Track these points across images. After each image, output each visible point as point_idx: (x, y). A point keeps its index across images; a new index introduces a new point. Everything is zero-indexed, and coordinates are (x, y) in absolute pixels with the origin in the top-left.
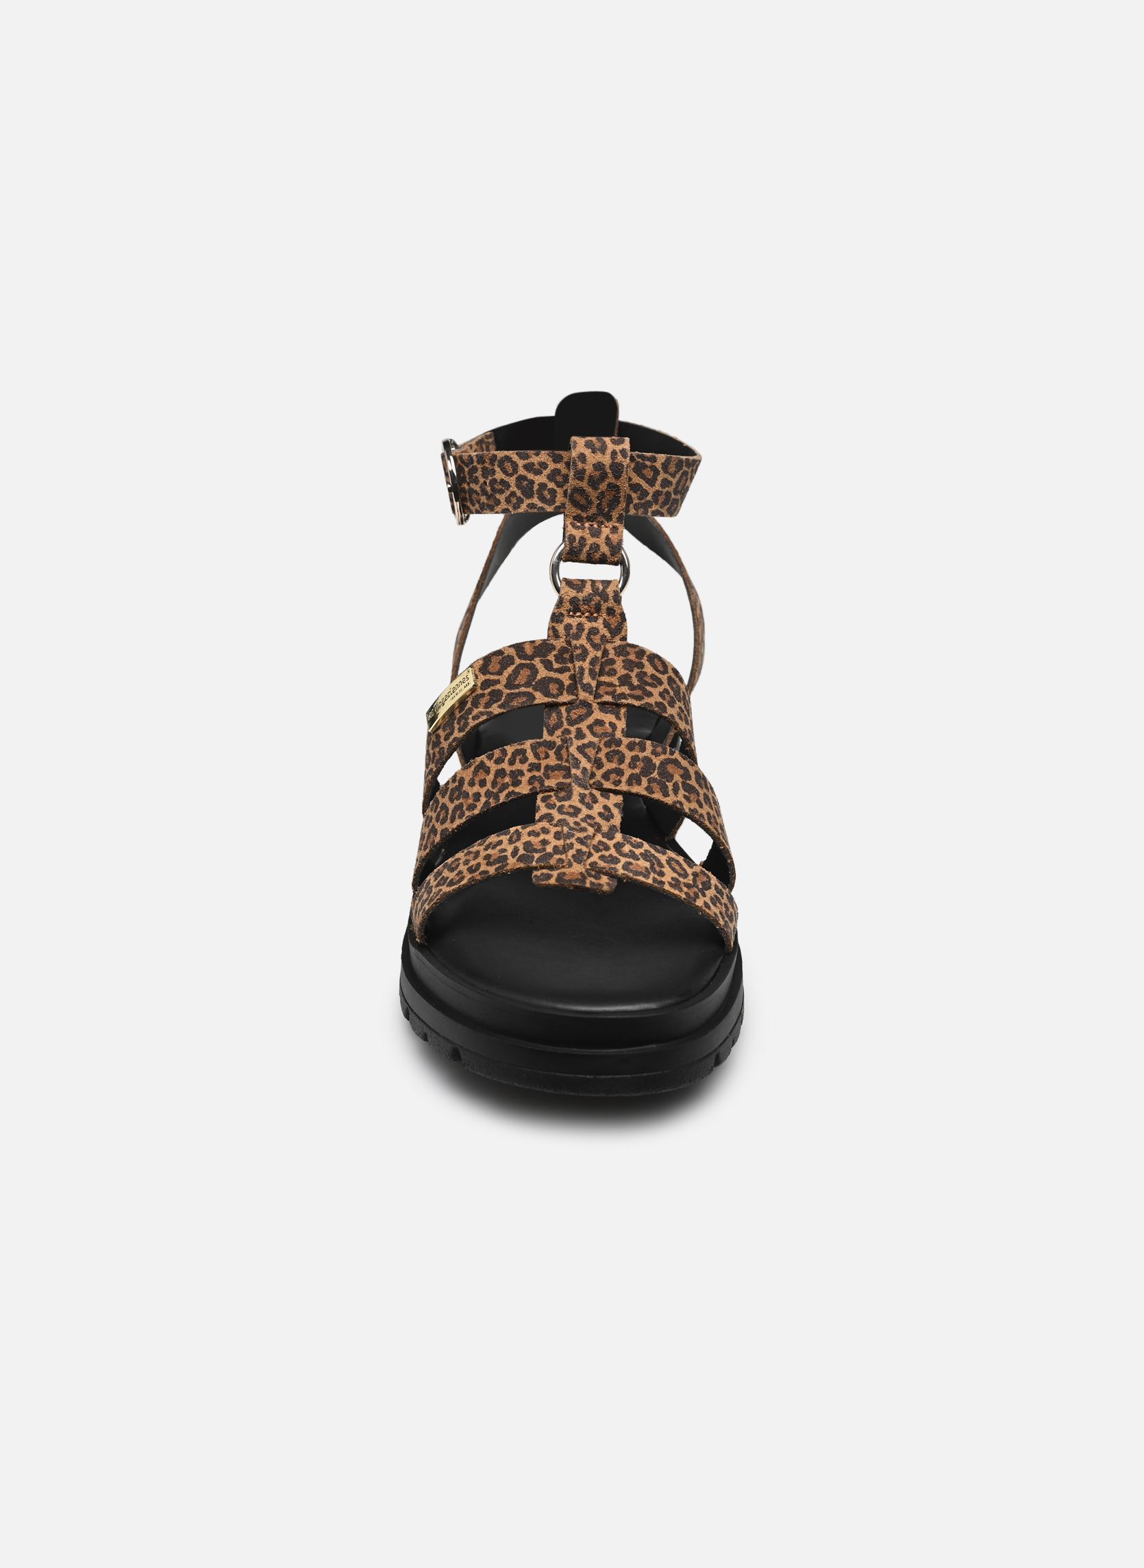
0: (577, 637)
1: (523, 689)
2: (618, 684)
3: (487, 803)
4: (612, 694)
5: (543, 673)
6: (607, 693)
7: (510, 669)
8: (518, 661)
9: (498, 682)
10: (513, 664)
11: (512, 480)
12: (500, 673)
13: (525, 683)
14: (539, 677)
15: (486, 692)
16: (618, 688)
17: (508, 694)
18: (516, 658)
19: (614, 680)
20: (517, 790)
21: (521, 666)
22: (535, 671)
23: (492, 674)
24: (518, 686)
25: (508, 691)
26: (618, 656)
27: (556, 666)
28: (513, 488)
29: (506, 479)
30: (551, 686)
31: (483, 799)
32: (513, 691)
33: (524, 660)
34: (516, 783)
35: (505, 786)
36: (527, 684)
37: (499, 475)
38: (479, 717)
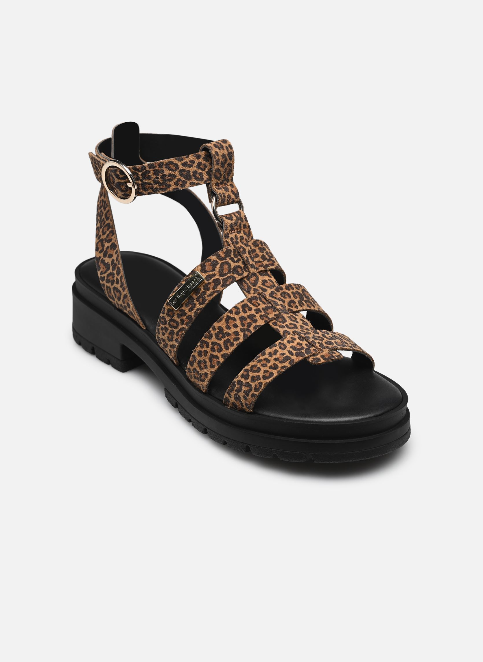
0: (237, 243)
1: (228, 275)
2: (262, 260)
3: (244, 335)
4: (262, 266)
5: (233, 265)
6: (260, 266)
7: (218, 267)
8: (220, 262)
9: (215, 275)
10: (218, 264)
11: (177, 173)
12: (214, 270)
13: (228, 271)
14: (232, 267)
15: (210, 281)
16: (263, 262)
17: (223, 280)
18: (218, 260)
19: (259, 259)
20: (258, 324)
21: (222, 264)
22: (230, 265)
23: (210, 272)
24: (226, 274)
25: (222, 278)
26: (256, 247)
27: (236, 259)
28: (178, 177)
29: (173, 173)
30: (238, 270)
31: (241, 334)
32: (224, 277)
33: (222, 260)
34: (255, 321)
35: (249, 325)
36: (229, 272)
37: (167, 172)
38: (212, 295)
